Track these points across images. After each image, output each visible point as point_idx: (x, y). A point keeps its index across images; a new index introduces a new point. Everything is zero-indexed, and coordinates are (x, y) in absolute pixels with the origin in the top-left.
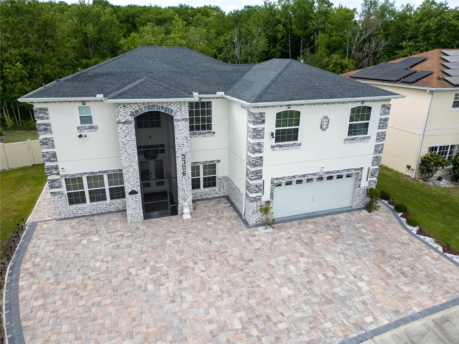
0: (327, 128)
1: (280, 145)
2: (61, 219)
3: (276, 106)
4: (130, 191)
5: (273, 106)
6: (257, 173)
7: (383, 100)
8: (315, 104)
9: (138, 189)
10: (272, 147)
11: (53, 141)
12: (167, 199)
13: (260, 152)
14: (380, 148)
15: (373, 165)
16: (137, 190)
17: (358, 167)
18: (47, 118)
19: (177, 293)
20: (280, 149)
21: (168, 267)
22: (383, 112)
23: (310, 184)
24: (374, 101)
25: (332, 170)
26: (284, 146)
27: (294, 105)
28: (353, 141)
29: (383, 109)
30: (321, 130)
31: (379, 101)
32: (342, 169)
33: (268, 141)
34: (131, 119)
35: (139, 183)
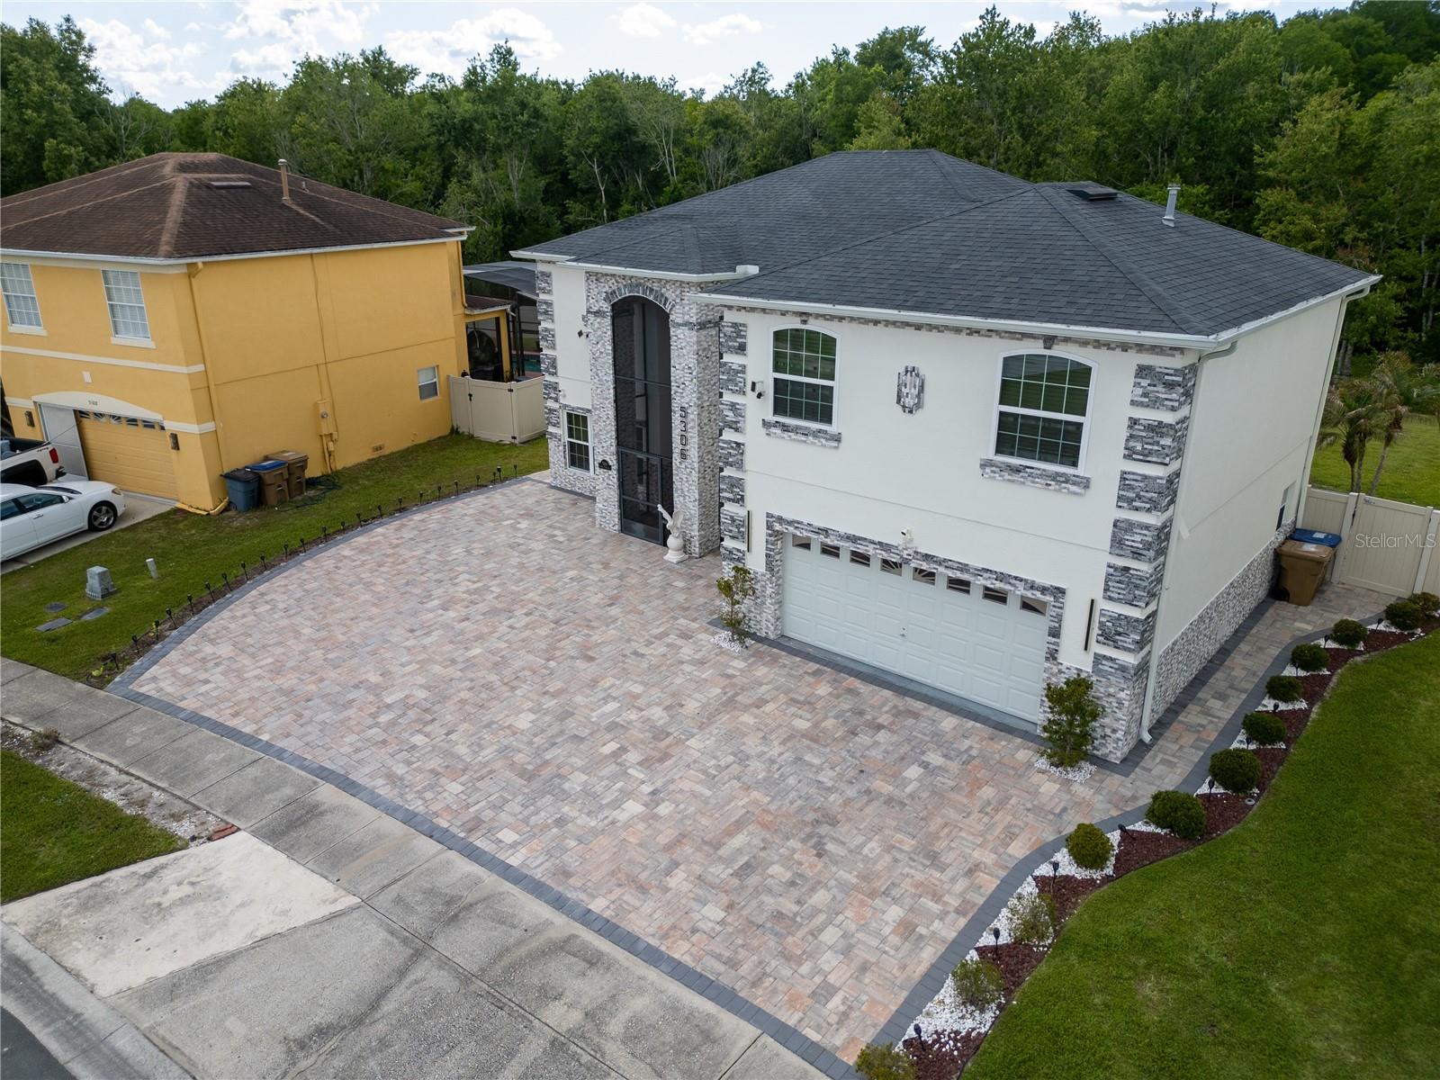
0: (919, 405)
1: (784, 425)
2: (555, 487)
3: (772, 311)
4: (600, 459)
5: (764, 310)
6: (732, 486)
7: (1140, 348)
8: (876, 322)
9: (612, 461)
10: (765, 424)
11: (553, 336)
13: (737, 430)
14: (1138, 538)
15: (1110, 598)
16: (611, 463)
17: (1047, 582)
18: (549, 292)
20: (786, 435)
22: (1145, 395)
23: (889, 577)
24: (1098, 344)
25: (942, 555)
26: (796, 430)
27: (818, 316)
28: (1016, 477)
29: (1145, 383)
30: (900, 409)
31: (1125, 347)
32: (980, 566)
33: (758, 410)
34: (606, 307)
35: (613, 449)
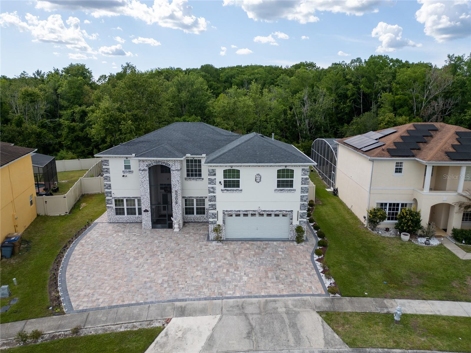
0: (260, 181)
1: (227, 190)
3: (223, 166)
4: (144, 210)
5: (221, 166)
6: (212, 206)
7: (302, 166)
8: (249, 166)
9: (149, 209)
10: (222, 190)
11: (110, 178)
12: (166, 217)
13: (214, 193)
14: (305, 198)
15: (301, 210)
16: (148, 210)
17: (289, 210)
18: (108, 165)
19: (142, 264)
20: (228, 192)
21: (147, 252)
22: (304, 173)
23: (253, 217)
24: (295, 166)
25: (267, 210)
26: (230, 190)
27: (235, 166)
28: (282, 191)
29: (304, 171)
30: (256, 182)
31: (299, 166)
32: (276, 210)
33: (219, 187)
34: (147, 168)
35: (149, 206)
